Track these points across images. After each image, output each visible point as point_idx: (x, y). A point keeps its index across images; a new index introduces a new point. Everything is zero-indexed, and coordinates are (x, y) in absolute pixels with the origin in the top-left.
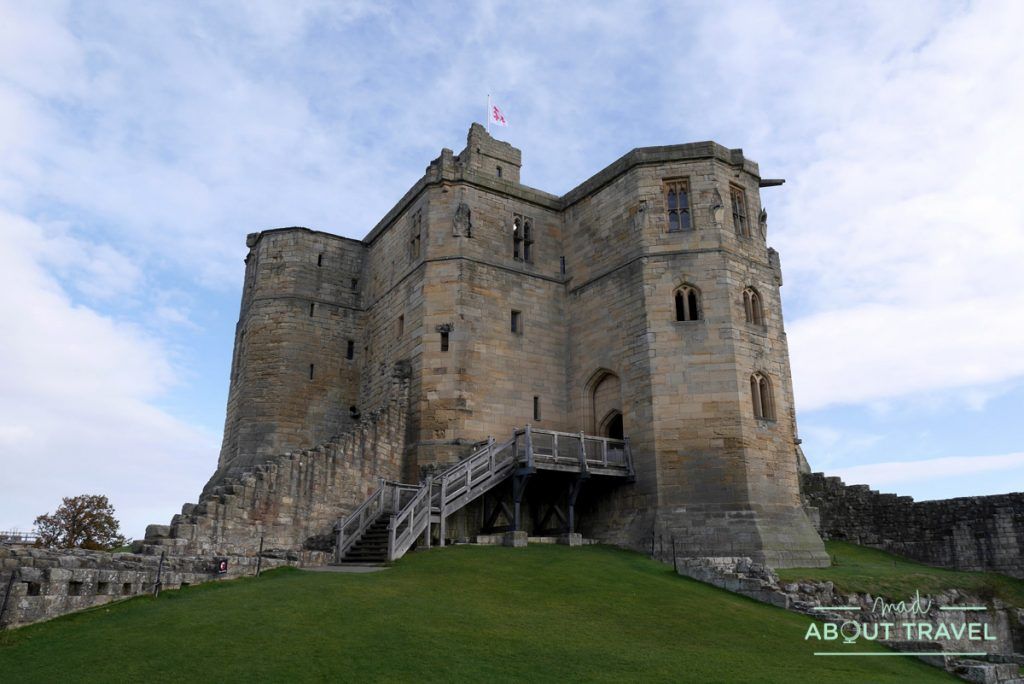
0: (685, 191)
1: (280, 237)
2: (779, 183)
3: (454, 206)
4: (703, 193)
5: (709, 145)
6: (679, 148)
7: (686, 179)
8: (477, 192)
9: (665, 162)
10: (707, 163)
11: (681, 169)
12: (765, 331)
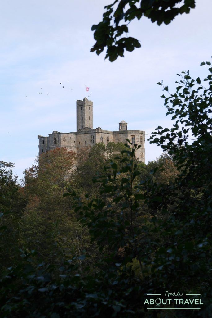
0: (134, 138)
1: (64, 134)
2: (147, 134)
3: (100, 137)
4: (137, 138)
5: (138, 131)
6: (134, 131)
7: (135, 136)
8: (103, 134)
9: (132, 133)
10: (137, 134)
11: (134, 134)
12: (143, 159)
